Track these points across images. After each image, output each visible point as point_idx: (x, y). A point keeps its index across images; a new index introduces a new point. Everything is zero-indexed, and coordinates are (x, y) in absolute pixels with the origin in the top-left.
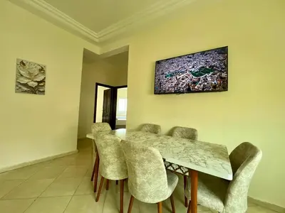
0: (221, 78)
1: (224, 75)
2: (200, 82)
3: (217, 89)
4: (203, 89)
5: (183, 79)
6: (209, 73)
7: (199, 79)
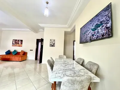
0: (107, 28)
1: (109, 25)
2: (95, 34)
3: (104, 37)
4: (97, 38)
5: (88, 34)
6: (100, 27)
7: (95, 32)
